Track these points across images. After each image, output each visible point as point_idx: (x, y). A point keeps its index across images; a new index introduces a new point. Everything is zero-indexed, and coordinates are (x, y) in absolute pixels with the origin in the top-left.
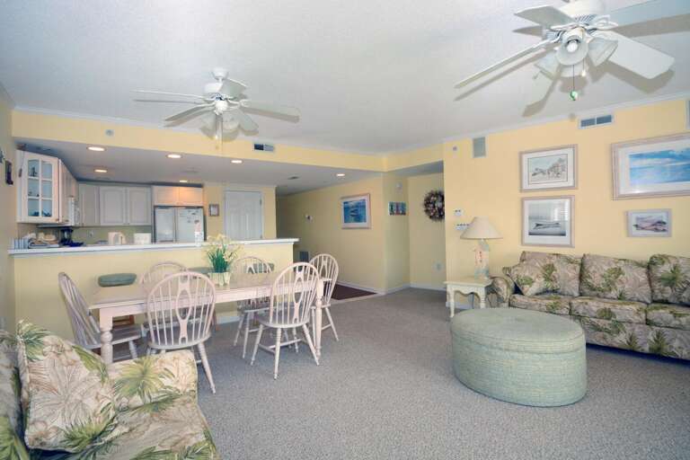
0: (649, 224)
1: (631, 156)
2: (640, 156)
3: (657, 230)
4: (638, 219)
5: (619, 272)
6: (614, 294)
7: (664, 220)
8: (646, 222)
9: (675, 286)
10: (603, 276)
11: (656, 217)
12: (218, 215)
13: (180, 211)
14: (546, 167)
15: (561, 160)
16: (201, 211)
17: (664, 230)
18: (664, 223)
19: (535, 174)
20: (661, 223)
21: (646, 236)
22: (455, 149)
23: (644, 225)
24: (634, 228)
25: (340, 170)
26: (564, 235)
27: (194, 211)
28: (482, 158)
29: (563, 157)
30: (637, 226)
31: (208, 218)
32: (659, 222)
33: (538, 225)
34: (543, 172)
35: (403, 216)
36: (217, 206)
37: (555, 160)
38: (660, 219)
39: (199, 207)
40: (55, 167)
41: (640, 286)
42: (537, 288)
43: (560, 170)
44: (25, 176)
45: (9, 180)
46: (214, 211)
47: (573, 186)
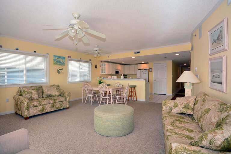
12: (152, 71)
13: (142, 70)
14: (216, 38)
16: (147, 70)
19: (213, 43)
22: (195, 35)
25: (176, 53)
27: (145, 70)
28: (201, 39)
29: (221, 29)
31: (149, 72)
33: (213, 76)
34: (215, 41)
36: (151, 69)
37: (219, 32)
39: (146, 69)
40: (106, 64)
41: (210, 124)
42: (177, 110)
43: (221, 38)
44: (101, 66)
45: (96, 67)
46: (151, 70)
47: (225, 49)
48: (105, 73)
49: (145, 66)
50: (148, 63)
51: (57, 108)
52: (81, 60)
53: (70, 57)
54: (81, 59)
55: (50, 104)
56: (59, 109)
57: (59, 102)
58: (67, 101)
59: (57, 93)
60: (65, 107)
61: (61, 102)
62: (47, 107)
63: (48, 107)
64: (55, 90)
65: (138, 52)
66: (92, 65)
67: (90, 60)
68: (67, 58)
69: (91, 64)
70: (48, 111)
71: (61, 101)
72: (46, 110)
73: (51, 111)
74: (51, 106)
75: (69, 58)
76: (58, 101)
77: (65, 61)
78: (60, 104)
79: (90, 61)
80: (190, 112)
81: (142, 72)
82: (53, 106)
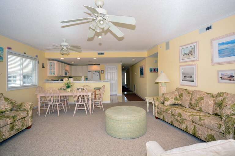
0: (227, 77)
1: (219, 44)
2: (223, 44)
3: (230, 80)
4: (222, 74)
5: (202, 98)
6: (198, 108)
7: (234, 75)
8: (225, 76)
9: (221, 108)
10: (195, 100)
11: (229, 73)
14: (187, 52)
15: (192, 49)
17: (234, 80)
18: (234, 76)
19: (184, 55)
20: (232, 76)
21: (225, 83)
22: (161, 47)
23: (224, 77)
24: (220, 79)
25: (134, 58)
26: (193, 81)
27: (96, 72)
28: (168, 50)
29: (193, 47)
30: (221, 78)
31: (101, 74)
32: (231, 76)
33: (185, 77)
34: (186, 54)
35: (157, 73)
37: (190, 49)
38: (231, 75)
39: (98, 71)
40: (56, 63)
41: (208, 106)
42: (170, 102)
43: (192, 53)
44: (49, 66)
45: (43, 67)
46: (103, 72)
47: (197, 60)
48: (54, 74)
49: (95, 68)
50: (100, 65)
51: (18, 130)
52: (25, 55)
53: (11, 49)
54: (25, 53)
55: (9, 126)
56: (20, 131)
57: (21, 119)
58: (30, 116)
59: (9, 107)
60: (28, 126)
61: (22, 120)
62: (4, 131)
63: (6, 131)
64: (4, 101)
65: (102, 54)
66: (39, 63)
67: (37, 56)
68: (6, 50)
69: (37, 62)
70: (6, 138)
71: (23, 118)
72: (3, 137)
73: (10, 137)
74: (10, 129)
75: (9, 50)
76: (18, 118)
77: (3, 55)
78: (21, 122)
79: (36, 58)
80: (179, 102)
81: (94, 73)
82: (12, 128)
